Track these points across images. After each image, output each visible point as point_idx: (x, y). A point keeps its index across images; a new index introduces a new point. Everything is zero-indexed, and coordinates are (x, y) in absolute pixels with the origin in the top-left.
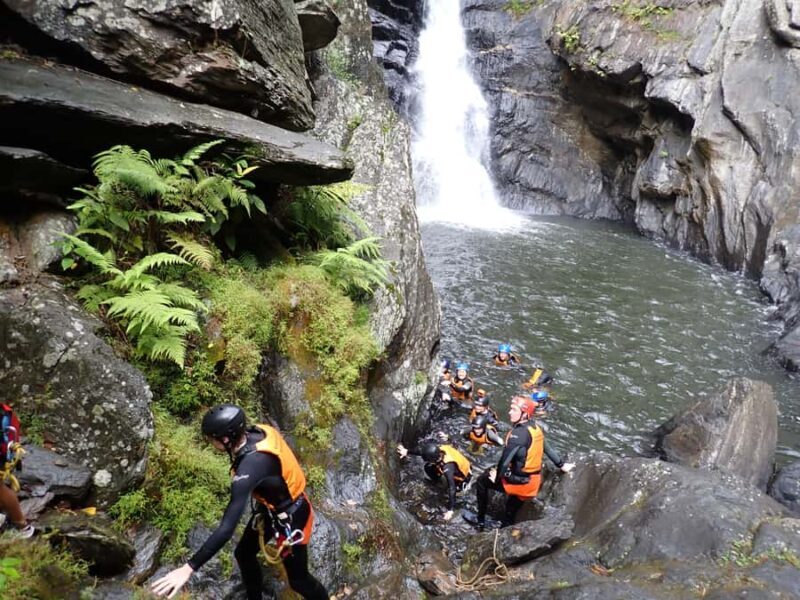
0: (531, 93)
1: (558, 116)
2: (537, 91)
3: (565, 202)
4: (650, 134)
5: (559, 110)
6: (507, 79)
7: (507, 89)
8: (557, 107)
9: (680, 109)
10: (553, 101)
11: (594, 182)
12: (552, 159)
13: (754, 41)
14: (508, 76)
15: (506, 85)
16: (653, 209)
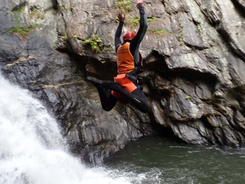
0: (64, 84)
1: (87, 93)
2: (67, 81)
3: (116, 140)
4: (167, 88)
5: (87, 89)
6: (42, 80)
7: (46, 86)
8: (85, 87)
9: (201, 71)
10: (81, 85)
11: (121, 121)
12: (96, 119)
13: (241, 25)
14: (42, 77)
15: (44, 83)
16: (186, 127)
